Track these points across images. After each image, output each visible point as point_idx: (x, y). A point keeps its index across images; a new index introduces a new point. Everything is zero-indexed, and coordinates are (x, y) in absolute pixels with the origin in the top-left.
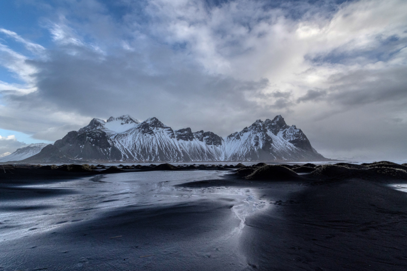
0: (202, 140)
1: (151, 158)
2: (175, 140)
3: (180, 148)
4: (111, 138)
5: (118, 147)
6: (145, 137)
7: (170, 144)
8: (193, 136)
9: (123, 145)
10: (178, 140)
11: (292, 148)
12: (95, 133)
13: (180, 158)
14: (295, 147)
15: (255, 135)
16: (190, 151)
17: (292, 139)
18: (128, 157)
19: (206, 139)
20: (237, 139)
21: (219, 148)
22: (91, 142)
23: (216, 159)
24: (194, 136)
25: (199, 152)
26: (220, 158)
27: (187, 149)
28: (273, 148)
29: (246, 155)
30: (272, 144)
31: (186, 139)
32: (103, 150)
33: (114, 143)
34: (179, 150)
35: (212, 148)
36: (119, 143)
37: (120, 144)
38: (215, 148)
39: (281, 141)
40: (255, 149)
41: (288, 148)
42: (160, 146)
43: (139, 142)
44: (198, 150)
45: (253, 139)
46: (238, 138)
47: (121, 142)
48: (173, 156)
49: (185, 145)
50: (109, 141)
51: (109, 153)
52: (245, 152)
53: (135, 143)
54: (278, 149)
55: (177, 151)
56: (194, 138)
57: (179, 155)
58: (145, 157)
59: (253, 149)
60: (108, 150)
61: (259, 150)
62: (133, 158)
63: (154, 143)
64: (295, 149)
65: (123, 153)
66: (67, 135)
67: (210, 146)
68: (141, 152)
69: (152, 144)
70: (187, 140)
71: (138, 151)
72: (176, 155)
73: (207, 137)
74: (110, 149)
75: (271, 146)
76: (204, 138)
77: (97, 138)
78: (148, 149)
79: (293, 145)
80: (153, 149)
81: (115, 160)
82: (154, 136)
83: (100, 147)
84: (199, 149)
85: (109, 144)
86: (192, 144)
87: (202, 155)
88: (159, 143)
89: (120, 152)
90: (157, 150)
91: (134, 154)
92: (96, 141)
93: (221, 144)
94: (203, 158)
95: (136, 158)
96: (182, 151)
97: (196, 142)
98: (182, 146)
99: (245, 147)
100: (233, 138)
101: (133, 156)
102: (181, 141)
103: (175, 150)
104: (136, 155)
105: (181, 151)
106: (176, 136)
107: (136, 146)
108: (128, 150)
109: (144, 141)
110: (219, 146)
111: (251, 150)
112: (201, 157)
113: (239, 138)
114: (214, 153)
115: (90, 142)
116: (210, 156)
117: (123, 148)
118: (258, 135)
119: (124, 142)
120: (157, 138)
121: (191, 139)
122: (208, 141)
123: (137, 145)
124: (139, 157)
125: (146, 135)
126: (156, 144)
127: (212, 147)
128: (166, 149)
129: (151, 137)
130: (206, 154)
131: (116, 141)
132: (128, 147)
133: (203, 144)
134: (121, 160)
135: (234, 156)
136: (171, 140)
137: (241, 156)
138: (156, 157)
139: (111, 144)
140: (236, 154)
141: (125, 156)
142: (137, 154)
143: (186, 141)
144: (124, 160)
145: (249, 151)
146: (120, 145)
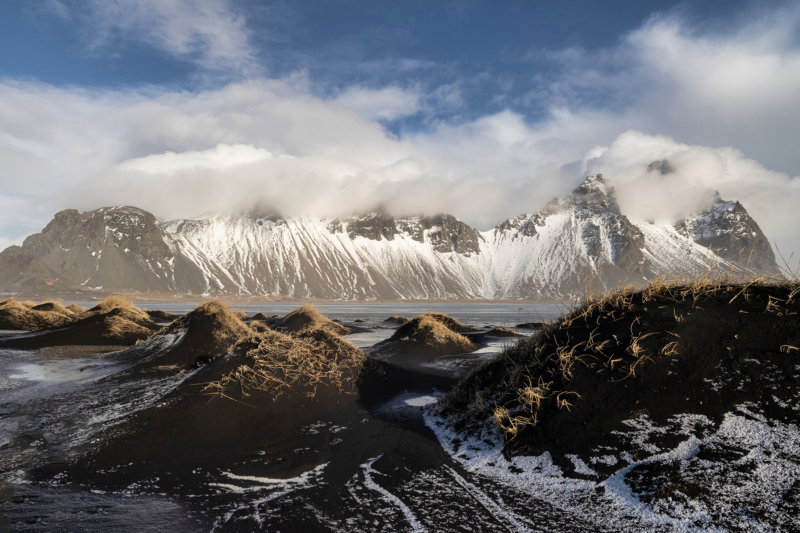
0: (419, 238)
1: (284, 291)
2: (345, 236)
3: (363, 260)
4: (168, 230)
5: (191, 258)
6: (260, 227)
7: (332, 249)
8: (394, 227)
9: (204, 251)
10: (352, 237)
11: (709, 262)
12: (127, 216)
13: (367, 289)
14: (719, 260)
15: (585, 223)
16: (390, 269)
17: (707, 235)
18: (222, 286)
19: (433, 236)
20: (525, 234)
21: (472, 261)
22: (120, 243)
23: (471, 293)
24: (398, 228)
25: (416, 272)
26: (481, 291)
27: (381, 265)
28: (648, 262)
29: (563, 283)
30: (644, 250)
31: (374, 235)
32: (155, 266)
33: (180, 247)
34: (360, 266)
35: (451, 261)
36: (193, 245)
37: (196, 248)
38: (461, 262)
39: (672, 241)
40: (592, 263)
41: (699, 261)
42: (304, 253)
43: (244, 243)
44: (414, 268)
45: (579, 234)
46: (528, 230)
47: (195, 242)
48: (346, 285)
49: (375, 251)
50: (165, 239)
51: (170, 274)
52: (560, 273)
53: (234, 247)
54: (664, 265)
55: (354, 268)
56: (398, 232)
57: (362, 281)
58: (269, 287)
59: (583, 264)
60: (165, 264)
61: (605, 266)
62: (237, 288)
63: (287, 247)
64: (721, 264)
65: (207, 273)
66: (53, 222)
67: (445, 256)
68: (255, 272)
69: (281, 250)
70: (379, 239)
71: (247, 270)
72: (355, 282)
73: (434, 229)
74: (171, 262)
75: (641, 255)
76: (426, 232)
77: (133, 230)
78: (274, 263)
79: (711, 252)
80: (286, 264)
81: (190, 294)
82: (283, 227)
83: (145, 257)
84: (417, 263)
85: (167, 247)
86: (395, 249)
87: (427, 282)
88: (301, 246)
89: (200, 272)
90: (298, 266)
91: (236, 277)
92: (132, 238)
93: (477, 251)
94: (431, 291)
95: (242, 287)
96: (370, 269)
97: (404, 246)
98: (365, 254)
99: (557, 260)
100: (514, 231)
101: (235, 283)
102: (361, 240)
103: (349, 267)
104: (243, 281)
105: (365, 271)
106: (345, 226)
107: (237, 253)
108: (219, 265)
109: (260, 239)
110: (473, 254)
111: (577, 269)
112: (424, 287)
113: (534, 232)
114: (461, 276)
115: (116, 240)
116: (450, 284)
117: (205, 260)
118: (596, 221)
119: (205, 242)
120: (294, 232)
121: (390, 236)
122: (439, 242)
123: (241, 252)
124: (250, 284)
125: (261, 223)
126: (294, 249)
127: (451, 258)
128: (323, 263)
129: (275, 230)
130: (436, 279)
131: (183, 239)
132: (218, 257)
133: (424, 250)
134: (205, 295)
135: (524, 285)
136: (333, 238)
137: (547, 286)
138: (299, 286)
139: (171, 247)
140: (530, 279)
141: (213, 282)
142: (245, 277)
143: (375, 241)
144: (213, 295)
145: (573, 269)
146: (195, 253)
